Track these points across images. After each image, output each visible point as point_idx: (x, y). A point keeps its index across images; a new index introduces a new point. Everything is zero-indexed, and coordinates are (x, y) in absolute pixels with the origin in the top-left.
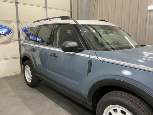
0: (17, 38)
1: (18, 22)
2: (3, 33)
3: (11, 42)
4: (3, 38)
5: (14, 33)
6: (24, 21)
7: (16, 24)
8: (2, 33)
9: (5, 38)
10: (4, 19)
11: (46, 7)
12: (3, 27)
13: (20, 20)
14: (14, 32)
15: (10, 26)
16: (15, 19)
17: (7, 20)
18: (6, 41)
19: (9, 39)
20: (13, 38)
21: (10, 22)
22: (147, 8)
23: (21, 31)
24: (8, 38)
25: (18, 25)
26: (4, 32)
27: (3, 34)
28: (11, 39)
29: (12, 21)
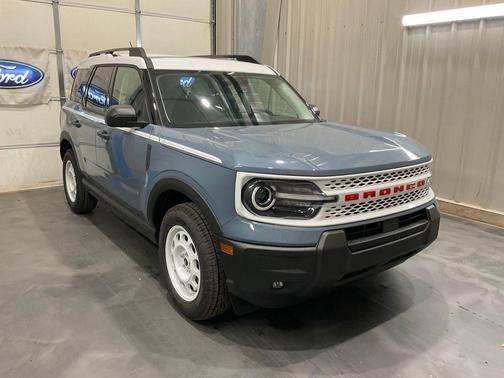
0: (56, 93)
1: (59, 53)
2: (21, 82)
3: (41, 104)
4: (20, 93)
5: (50, 81)
6: (74, 51)
7: (53, 59)
8: (19, 80)
9: (25, 94)
10: (25, 46)
11: (138, 13)
12: (20, 66)
13: (64, 47)
14: (49, 78)
15: (39, 63)
16: (53, 45)
17: (30, 49)
18: (26, 100)
19: (36, 96)
20: (45, 95)
21: (37, 53)
22: (400, 19)
23: (67, 76)
24: (33, 93)
25: (59, 59)
26: (23, 78)
27: (20, 84)
28: (42, 96)
29: (44, 50)
